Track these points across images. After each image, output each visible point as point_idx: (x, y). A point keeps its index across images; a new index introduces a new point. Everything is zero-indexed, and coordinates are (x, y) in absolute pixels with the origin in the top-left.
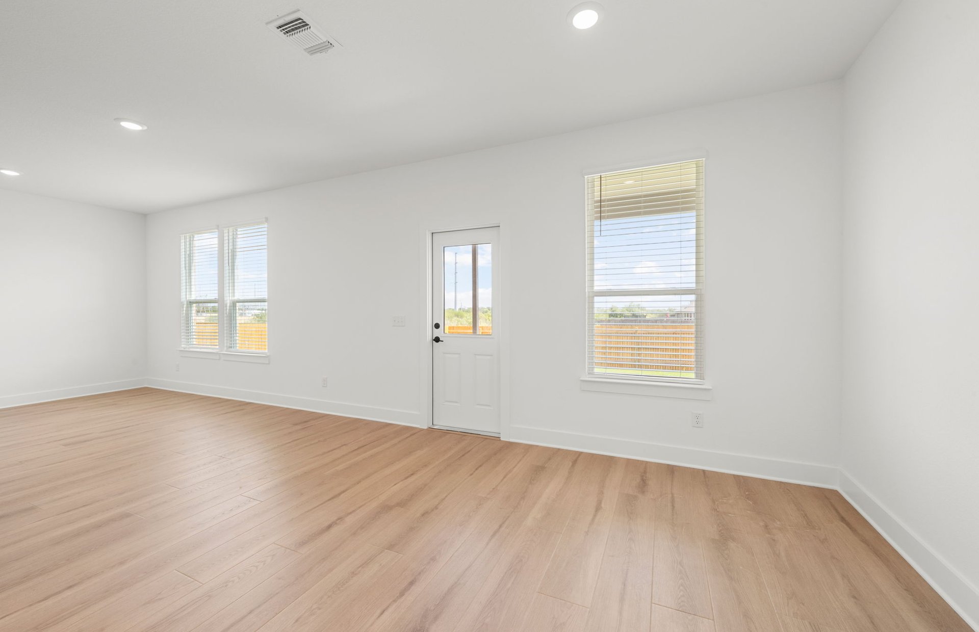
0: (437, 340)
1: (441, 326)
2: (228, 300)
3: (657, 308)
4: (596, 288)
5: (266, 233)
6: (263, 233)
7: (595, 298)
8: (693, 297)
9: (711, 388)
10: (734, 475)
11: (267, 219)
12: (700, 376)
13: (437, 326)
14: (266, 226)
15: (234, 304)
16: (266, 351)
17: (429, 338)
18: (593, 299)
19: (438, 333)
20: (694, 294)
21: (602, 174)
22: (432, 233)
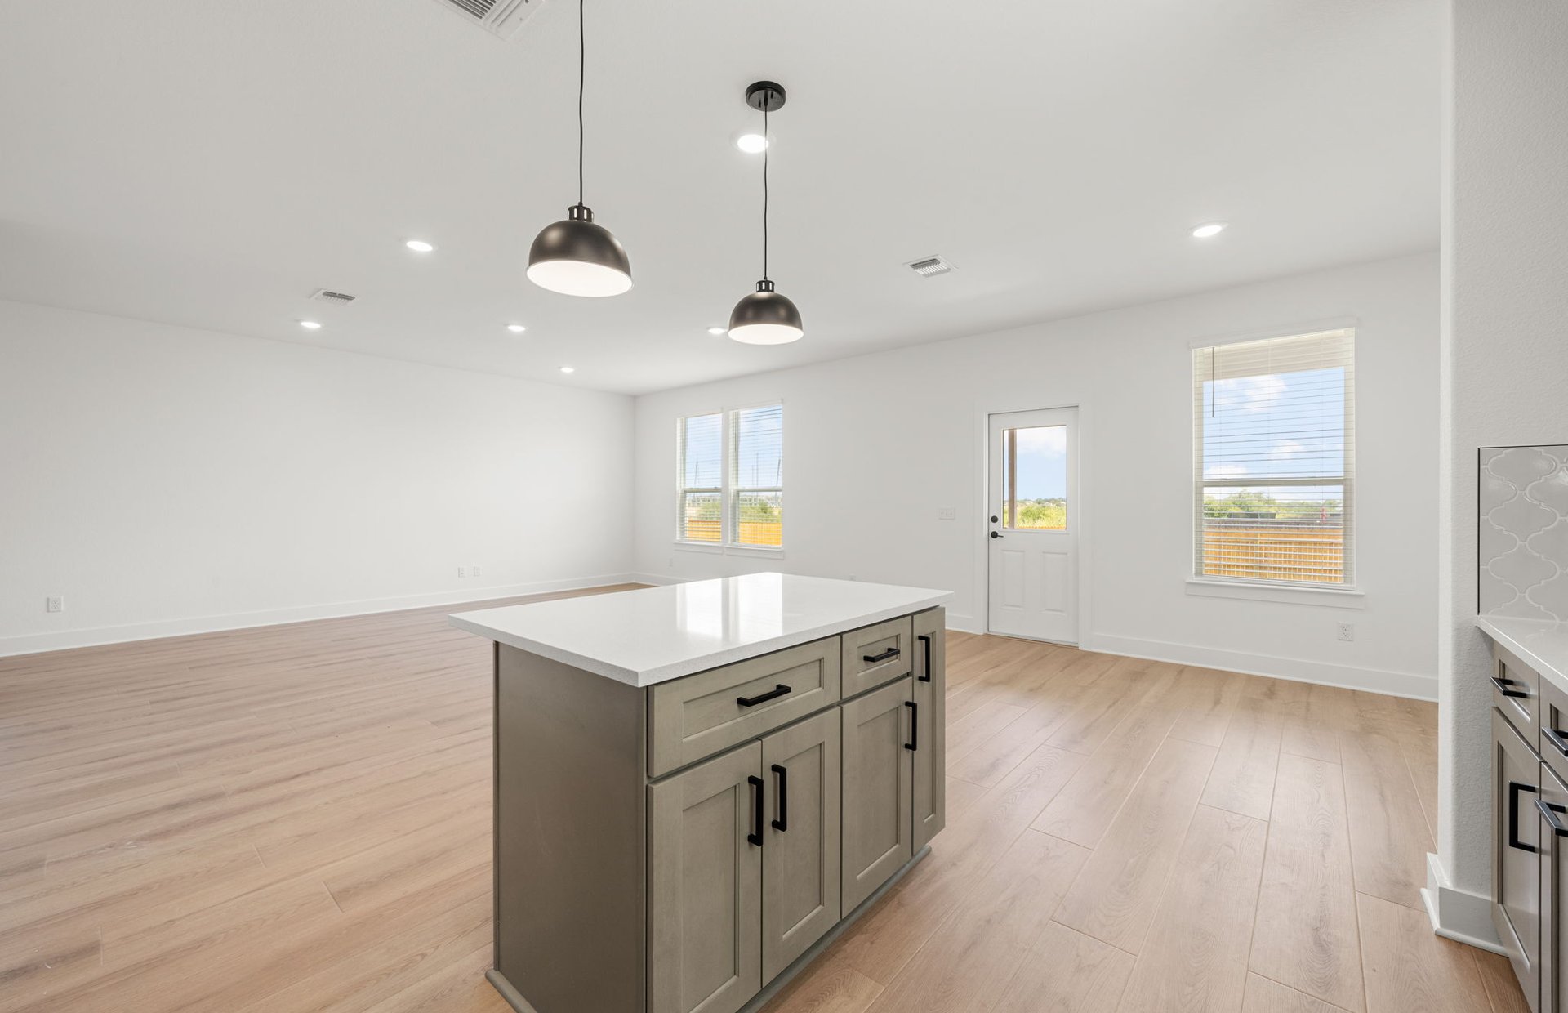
0: (994, 535)
1: (999, 519)
2: (732, 488)
3: (1287, 502)
4: (1206, 478)
5: (781, 415)
6: (778, 416)
7: (1205, 488)
8: (1340, 488)
9: (1363, 593)
10: (1396, 698)
11: (782, 401)
12: (1346, 579)
13: (994, 520)
14: (781, 407)
15: (738, 492)
16: (780, 546)
17: (985, 533)
18: (1202, 490)
19: (994, 527)
20: (1342, 484)
21: (1217, 349)
22: (989, 415)
